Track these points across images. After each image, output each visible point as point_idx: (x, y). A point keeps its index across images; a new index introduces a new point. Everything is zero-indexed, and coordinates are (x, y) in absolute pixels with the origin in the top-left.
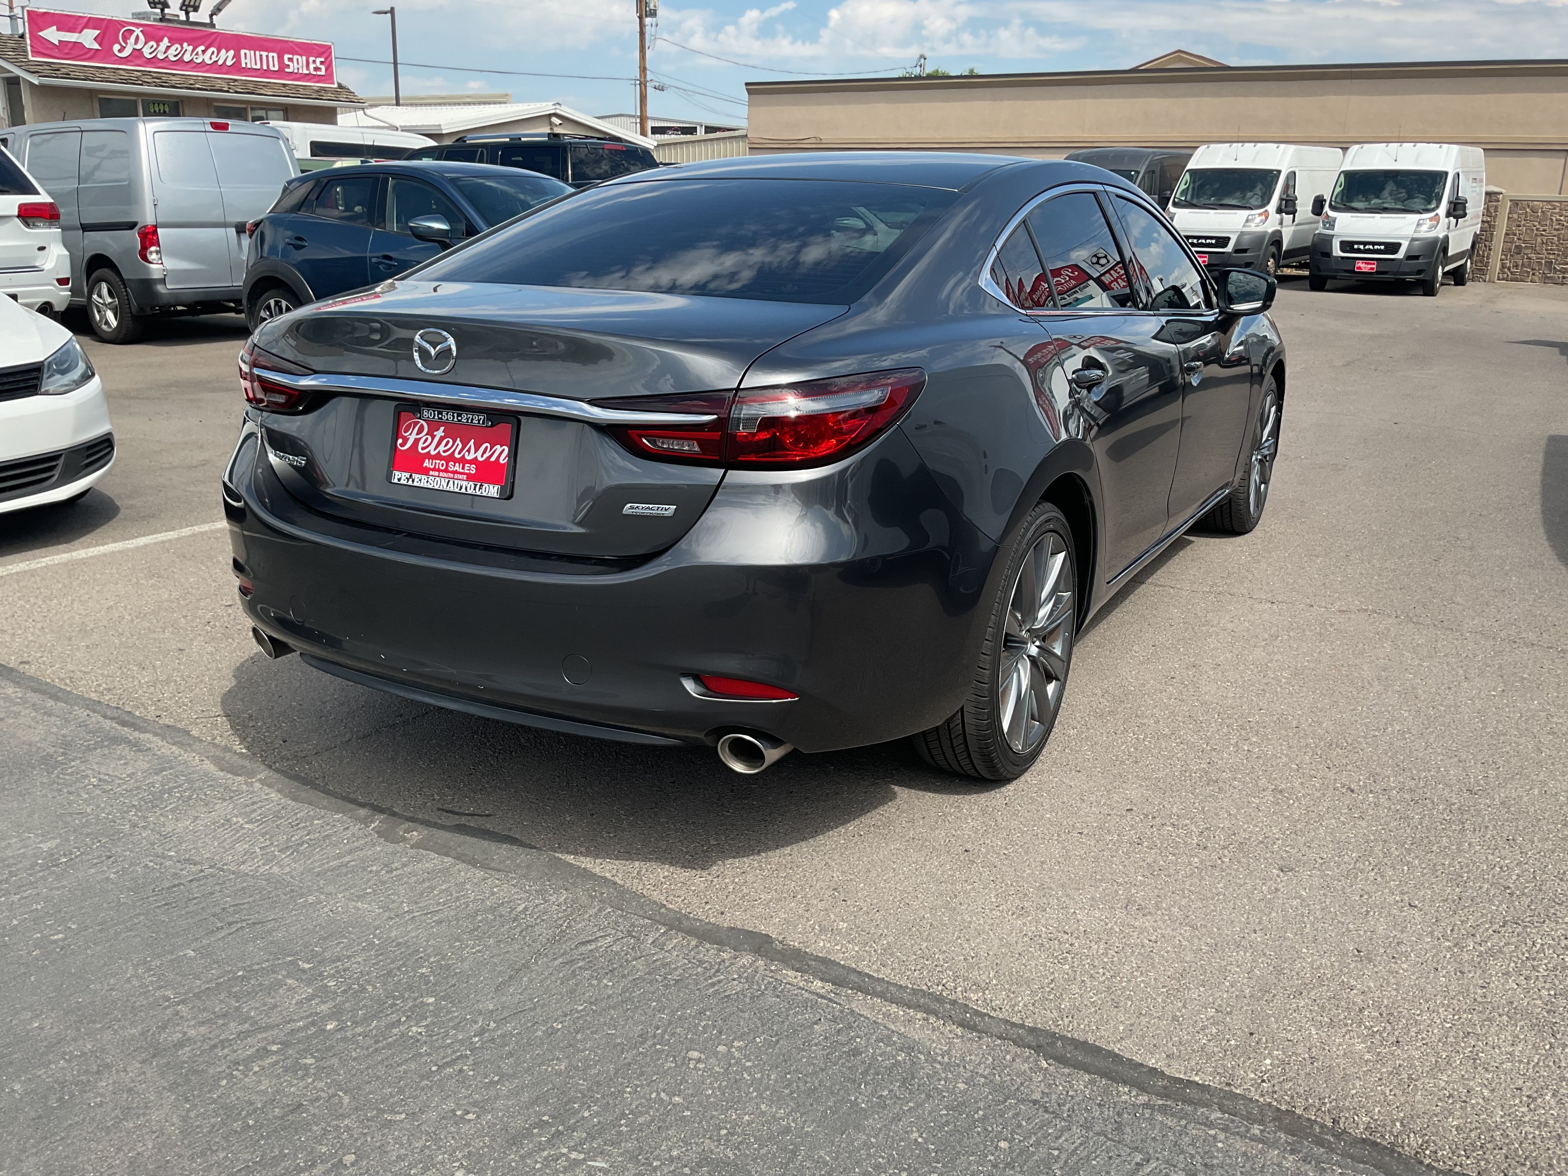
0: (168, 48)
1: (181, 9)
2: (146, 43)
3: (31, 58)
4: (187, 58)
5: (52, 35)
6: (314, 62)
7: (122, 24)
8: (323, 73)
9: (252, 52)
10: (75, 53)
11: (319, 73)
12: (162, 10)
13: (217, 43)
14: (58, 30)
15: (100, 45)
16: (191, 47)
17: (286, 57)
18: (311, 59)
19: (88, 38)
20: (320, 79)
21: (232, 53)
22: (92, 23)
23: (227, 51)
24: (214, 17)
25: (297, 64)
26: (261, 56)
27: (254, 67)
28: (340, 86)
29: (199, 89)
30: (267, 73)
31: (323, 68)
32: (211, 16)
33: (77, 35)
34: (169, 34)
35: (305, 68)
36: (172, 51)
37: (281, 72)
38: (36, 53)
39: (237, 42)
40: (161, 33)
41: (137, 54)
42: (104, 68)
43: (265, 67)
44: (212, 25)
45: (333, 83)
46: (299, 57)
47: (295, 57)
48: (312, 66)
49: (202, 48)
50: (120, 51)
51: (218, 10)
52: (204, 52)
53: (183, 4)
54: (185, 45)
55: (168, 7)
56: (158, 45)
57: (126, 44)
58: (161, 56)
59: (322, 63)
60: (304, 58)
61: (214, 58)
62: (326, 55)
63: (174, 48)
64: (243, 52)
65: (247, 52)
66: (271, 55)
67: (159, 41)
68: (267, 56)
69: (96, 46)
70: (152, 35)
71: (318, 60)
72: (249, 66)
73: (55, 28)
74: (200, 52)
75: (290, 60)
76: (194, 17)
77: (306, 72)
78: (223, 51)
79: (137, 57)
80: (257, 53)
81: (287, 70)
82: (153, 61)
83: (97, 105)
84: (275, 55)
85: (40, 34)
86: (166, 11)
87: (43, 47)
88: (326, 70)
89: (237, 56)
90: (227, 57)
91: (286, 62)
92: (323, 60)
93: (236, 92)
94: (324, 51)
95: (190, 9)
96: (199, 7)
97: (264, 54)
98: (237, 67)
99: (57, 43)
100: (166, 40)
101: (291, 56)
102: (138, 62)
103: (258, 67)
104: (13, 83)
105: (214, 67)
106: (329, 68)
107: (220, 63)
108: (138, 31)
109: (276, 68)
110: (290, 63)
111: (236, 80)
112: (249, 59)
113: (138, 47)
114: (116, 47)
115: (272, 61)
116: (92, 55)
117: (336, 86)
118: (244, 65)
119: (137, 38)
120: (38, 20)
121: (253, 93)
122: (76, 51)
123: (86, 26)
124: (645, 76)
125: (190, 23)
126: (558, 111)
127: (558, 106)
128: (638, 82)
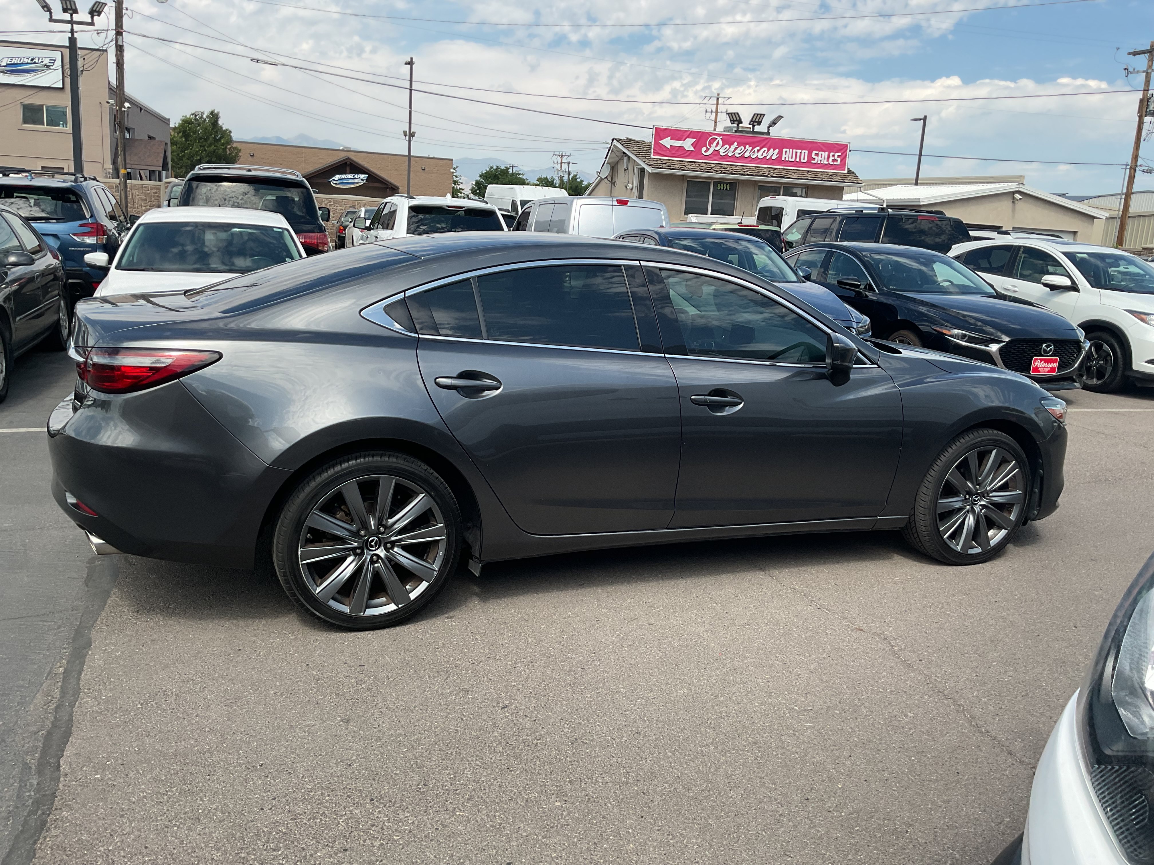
0: (736, 148)
1: (750, 124)
2: (722, 146)
3: (652, 156)
4: (747, 155)
5: (667, 142)
6: (833, 156)
7: (710, 134)
8: (838, 163)
9: (791, 150)
10: (679, 153)
11: (835, 163)
12: (738, 125)
13: (768, 145)
14: (671, 139)
15: (694, 148)
16: (751, 148)
17: (814, 152)
18: (832, 154)
19: (688, 144)
20: (835, 167)
21: (777, 151)
22: (692, 134)
23: (774, 150)
24: (771, 128)
25: (821, 157)
26: (797, 152)
27: (790, 160)
28: (850, 172)
29: (748, 175)
30: (800, 164)
31: (839, 160)
32: (769, 127)
33: (681, 142)
34: (738, 140)
35: (826, 160)
36: (738, 151)
37: (809, 163)
38: (655, 153)
39: (782, 144)
40: (733, 139)
41: (717, 152)
42: (694, 162)
43: (798, 160)
44: (768, 133)
45: (844, 170)
46: (823, 153)
47: (821, 153)
48: (831, 159)
49: (758, 148)
50: (705, 151)
51: (774, 123)
52: (758, 151)
53: (751, 121)
54: (747, 146)
55: (741, 123)
56: (730, 147)
57: (710, 146)
58: (730, 154)
59: (839, 156)
60: (827, 153)
61: (765, 155)
62: (842, 151)
63: (739, 149)
64: (785, 150)
65: (788, 150)
66: (803, 151)
67: (730, 145)
68: (801, 153)
69: (692, 149)
70: (727, 140)
71: (837, 155)
72: (787, 159)
73: (670, 138)
74: (756, 151)
75: (817, 155)
76: (757, 128)
77: (826, 162)
78: (772, 150)
79: (715, 155)
80: (794, 151)
81: (813, 162)
82: (726, 157)
83: (685, 185)
84: (806, 152)
85: (661, 142)
86: (741, 125)
87: (660, 149)
88: (841, 161)
89: (780, 153)
90: (773, 154)
91: (813, 156)
92: (840, 154)
93: (772, 177)
94: (842, 149)
95: (755, 124)
96: (761, 122)
97: (799, 151)
98: (779, 160)
99: (669, 147)
100: (736, 143)
101: (817, 152)
102: (715, 158)
103: (793, 160)
104: (642, 171)
105: (764, 160)
106: (844, 159)
107: (768, 158)
108: (719, 139)
109: (805, 161)
110: (816, 158)
111: (776, 169)
112: (788, 154)
113: (717, 149)
114: (704, 149)
115: (804, 155)
116: (689, 154)
117: (846, 171)
118: (783, 159)
119: (718, 142)
120: (660, 133)
121: (784, 177)
122: (680, 151)
123: (688, 137)
124: (1136, 161)
125: (753, 132)
126: (1021, 189)
127: (1021, 186)
128: (1129, 167)
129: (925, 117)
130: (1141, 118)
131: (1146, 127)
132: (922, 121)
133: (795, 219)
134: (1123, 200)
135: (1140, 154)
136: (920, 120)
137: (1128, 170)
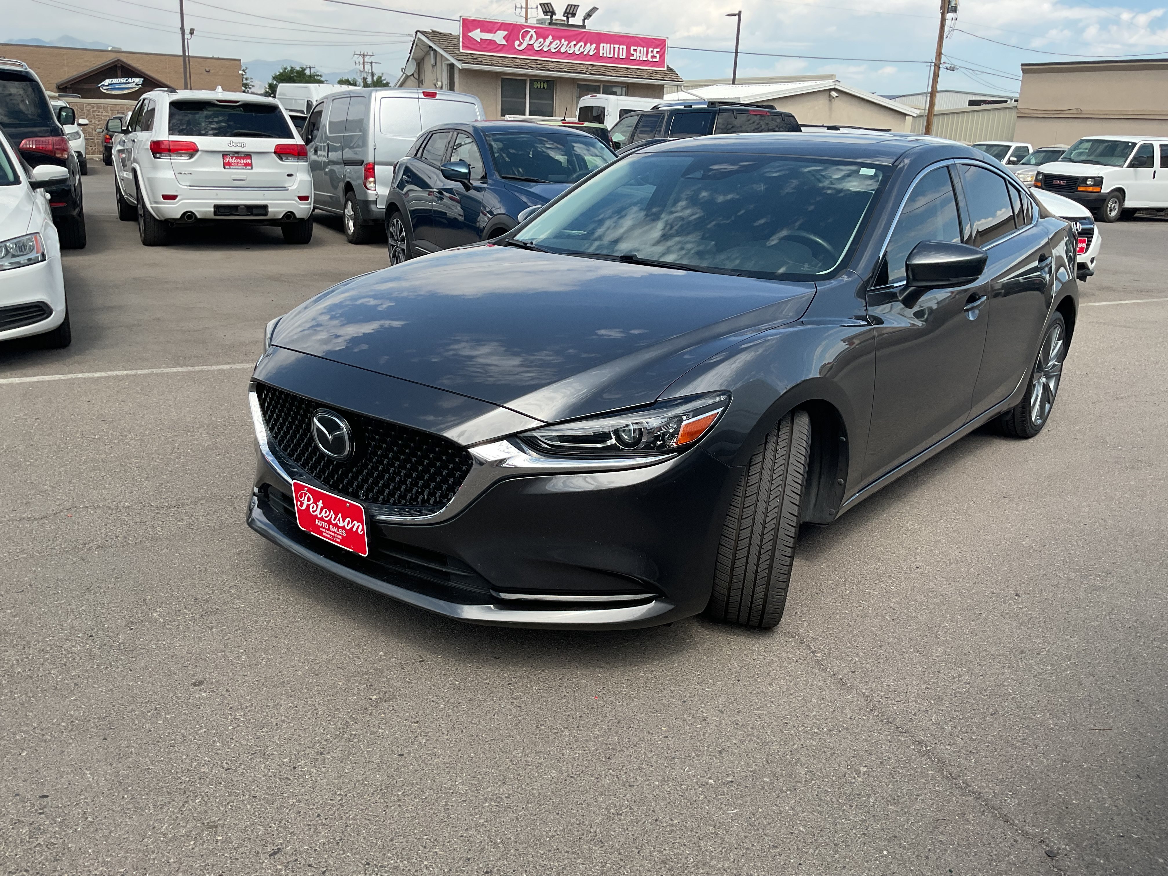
0: (551, 43)
1: (564, 16)
2: (537, 40)
3: (461, 51)
4: (563, 50)
5: (477, 35)
6: (652, 51)
7: (522, 27)
8: (657, 60)
9: (609, 45)
10: (491, 47)
11: (654, 60)
12: (551, 17)
13: (584, 40)
14: (481, 31)
15: (507, 41)
16: (567, 42)
17: (632, 48)
18: (650, 50)
19: (499, 37)
20: (655, 64)
21: (594, 46)
22: (503, 26)
23: (591, 44)
24: (586, 21)
25: (640, 53)
26: (614, 48)
27: (608, 56)
28: (670, 69)
29: (565, 72)
30: (618, 60)
31: (658, 56)
32: (584, 20)
33: (492, 35)
34: (553, 33)
35: (645, 56)
36: (553, 45)
37: (628, 59)
38: (465, 47)
39: (599, 38)
40: (548, 32)
41: (530, 46)
42: (507, 57)
43: (616, 56)
44: (584, 26)
45: (664, 67)
46: (642, 49)
47: (639, 48)
48: (650, 55)
49: (574, 43)
50: (519, 46)
51: (589, 15)
52: (575, 45)
53: (565, 12)
54: (563, 40)
55: (555, 14)
56: (545, 41)
57: (524, 40)
58: (545, 49)
59: (657, 52)
60: (645, 49)
61: (582, 50)
62: (661, 47)
63: (555, 43)
64: (602, 45)
65: (605, 45)
66: (621, 47)
67: (545, 39)
68: (619, 48)
69: (504, 42)
70: (541, 34)
71: (655, 50)
72: (605, 55)
73: (479, 30)
74: (572, 46)
75: (635, 50)
76: (572, 21)
77: (645, 59)
78: (589, 44)
79: (530, 50)
80: (612, 46)
81: (632, 58)
82: (541, 52)
83: (500, 83)
84: (625, 47)
85: (470, 34)
86: (554, 17)
87: (470, 43)
88: (660, 57)
89: (597, 48)
90: (590, 49)
91: (632, 52)
92: (658, 50)
93: (591, 74)
94: (660, 44)
95: (570, 16)
96: (575, 14)
97: (617, 46)
98: (596, 56)
99: (479, 41)
100: (550, 37)
101: (636, 48)
102: (530, 53)
103: (611, 56)
104: (451, 66)
105: (581, 56)
106: (662, 55)
107: (585, 53)
108: (532, 32)
109: (624, 57)
110: (635, 53)
111: (594, 65)
112: (606, 50)
113: (531, 42)
114: (517, 43)
115: (622, 51)
116: (500, 48)
117: (665, 69)
118: (601, 55)
119: (532, 36)
120: (468, 24)
121: (603, 75)
122: (491, 45)
123: (499, 29)
124: (940, 59)
125: (568, 25)
126: (837, 87)
127: (837, 83)
128: (933, 64)
129: (740, 12)
130: (943, 14)
131: (948, 23)
132: (737, 17)
133: (618, 120)
134: (929, 98)
135: (943, 52)
136: (735, 15)
137: (933, 68)
